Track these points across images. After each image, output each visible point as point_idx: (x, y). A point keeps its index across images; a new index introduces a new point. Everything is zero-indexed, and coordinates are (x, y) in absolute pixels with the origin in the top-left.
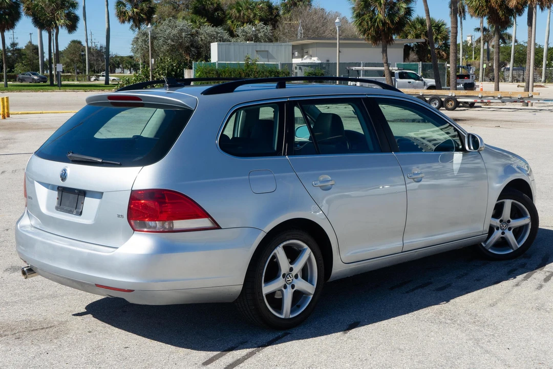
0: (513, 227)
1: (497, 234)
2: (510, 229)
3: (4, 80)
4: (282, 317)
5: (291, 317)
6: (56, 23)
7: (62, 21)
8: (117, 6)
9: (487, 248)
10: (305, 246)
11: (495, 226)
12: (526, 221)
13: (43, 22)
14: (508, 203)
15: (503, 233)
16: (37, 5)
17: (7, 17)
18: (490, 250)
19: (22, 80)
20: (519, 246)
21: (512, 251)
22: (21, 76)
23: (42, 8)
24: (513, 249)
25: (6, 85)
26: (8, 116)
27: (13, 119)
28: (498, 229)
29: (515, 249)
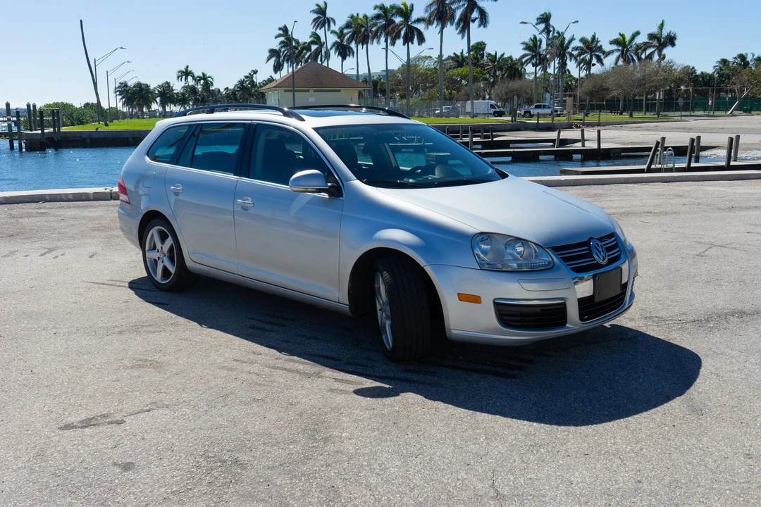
1: (383, 319)
4: (156, 279)
9: (381, 334)
10: (169, 234)
18: (383, 338)
28: (383, 311)
29: (390, 349)
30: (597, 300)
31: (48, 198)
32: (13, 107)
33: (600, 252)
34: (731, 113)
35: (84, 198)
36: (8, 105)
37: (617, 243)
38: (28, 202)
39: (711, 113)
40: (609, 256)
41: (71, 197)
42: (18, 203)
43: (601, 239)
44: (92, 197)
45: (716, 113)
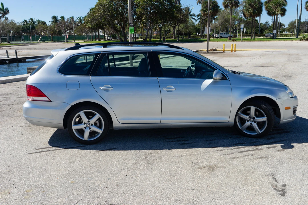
0: (257, 121)
1: (248, 124)
2: (255, 122)
3: (254, 36)
4: (84, 139)
5: (88, 140)
6: (276, 13)
7: (279, 12)
8: (306, 4)
9: (242, 130)
10: (97, 113)
11: (246, 119)
12: (264, 119)
13: (270, 13)
14: (253, 109)
15: (251, 124)
16: (269, 6)
17: (257, 12)
18: (244, 131)
19: (267, 37)
20: (260, 132)
21: (256, 134)
22: (266, 35)
23: (271, 7)
24: (257, 133)
25: (254, 39)
26: (235, 51)
27: (237, 52)
28: (248, 121)
29: (258, 133)
34: (39, 42)
39: (31, 42)
45: (33, 42)
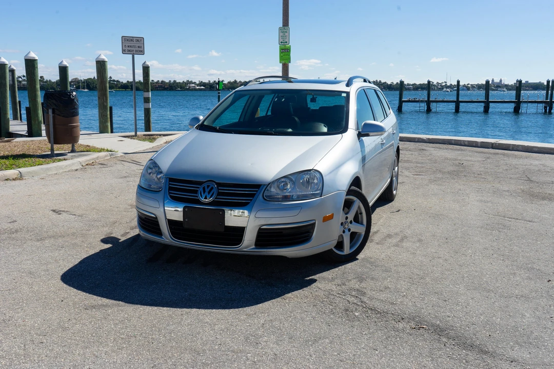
30: (186, 226)
31: (453, 142)
32: (461, 83)
33: (204, 193)
35: (474, 145)
36: (458, 82)
37: (255, 194)
38: (441, 143)
40: (216, 198)
41: (466, 143)
42: (433, 143)
43: (219, 185)
44: (479, 145)
